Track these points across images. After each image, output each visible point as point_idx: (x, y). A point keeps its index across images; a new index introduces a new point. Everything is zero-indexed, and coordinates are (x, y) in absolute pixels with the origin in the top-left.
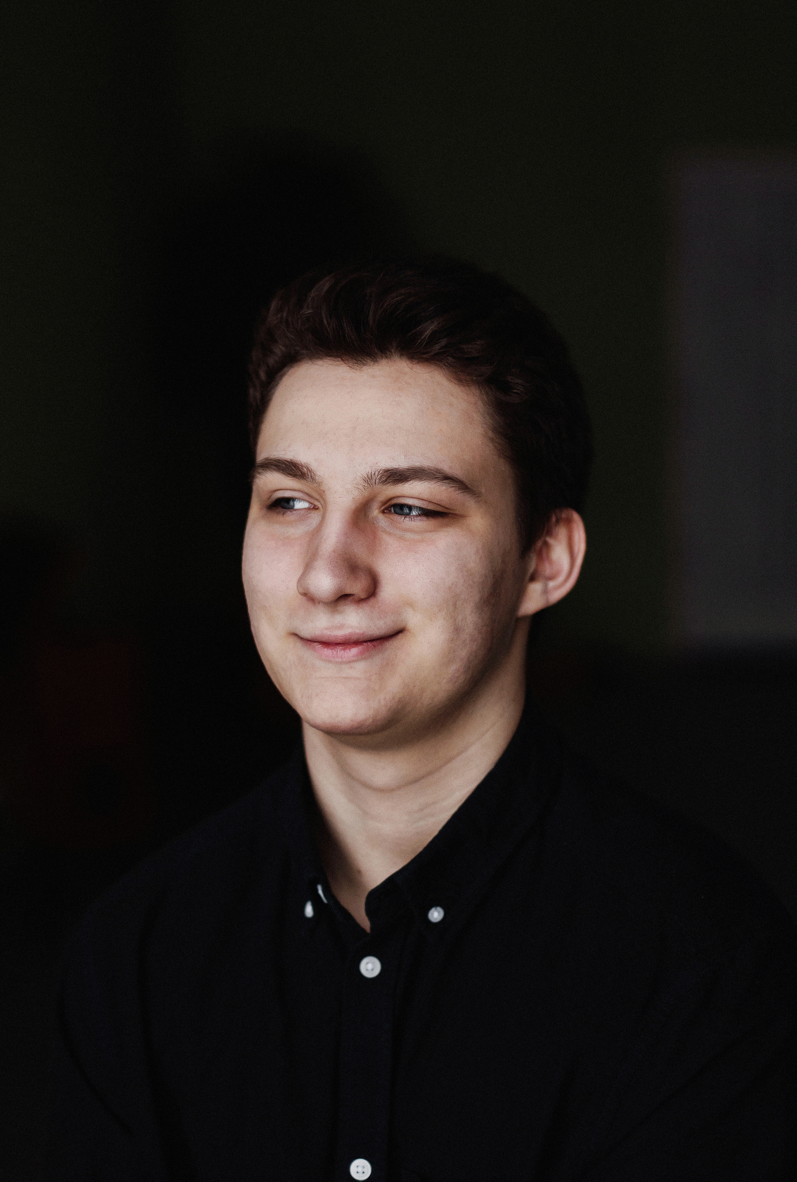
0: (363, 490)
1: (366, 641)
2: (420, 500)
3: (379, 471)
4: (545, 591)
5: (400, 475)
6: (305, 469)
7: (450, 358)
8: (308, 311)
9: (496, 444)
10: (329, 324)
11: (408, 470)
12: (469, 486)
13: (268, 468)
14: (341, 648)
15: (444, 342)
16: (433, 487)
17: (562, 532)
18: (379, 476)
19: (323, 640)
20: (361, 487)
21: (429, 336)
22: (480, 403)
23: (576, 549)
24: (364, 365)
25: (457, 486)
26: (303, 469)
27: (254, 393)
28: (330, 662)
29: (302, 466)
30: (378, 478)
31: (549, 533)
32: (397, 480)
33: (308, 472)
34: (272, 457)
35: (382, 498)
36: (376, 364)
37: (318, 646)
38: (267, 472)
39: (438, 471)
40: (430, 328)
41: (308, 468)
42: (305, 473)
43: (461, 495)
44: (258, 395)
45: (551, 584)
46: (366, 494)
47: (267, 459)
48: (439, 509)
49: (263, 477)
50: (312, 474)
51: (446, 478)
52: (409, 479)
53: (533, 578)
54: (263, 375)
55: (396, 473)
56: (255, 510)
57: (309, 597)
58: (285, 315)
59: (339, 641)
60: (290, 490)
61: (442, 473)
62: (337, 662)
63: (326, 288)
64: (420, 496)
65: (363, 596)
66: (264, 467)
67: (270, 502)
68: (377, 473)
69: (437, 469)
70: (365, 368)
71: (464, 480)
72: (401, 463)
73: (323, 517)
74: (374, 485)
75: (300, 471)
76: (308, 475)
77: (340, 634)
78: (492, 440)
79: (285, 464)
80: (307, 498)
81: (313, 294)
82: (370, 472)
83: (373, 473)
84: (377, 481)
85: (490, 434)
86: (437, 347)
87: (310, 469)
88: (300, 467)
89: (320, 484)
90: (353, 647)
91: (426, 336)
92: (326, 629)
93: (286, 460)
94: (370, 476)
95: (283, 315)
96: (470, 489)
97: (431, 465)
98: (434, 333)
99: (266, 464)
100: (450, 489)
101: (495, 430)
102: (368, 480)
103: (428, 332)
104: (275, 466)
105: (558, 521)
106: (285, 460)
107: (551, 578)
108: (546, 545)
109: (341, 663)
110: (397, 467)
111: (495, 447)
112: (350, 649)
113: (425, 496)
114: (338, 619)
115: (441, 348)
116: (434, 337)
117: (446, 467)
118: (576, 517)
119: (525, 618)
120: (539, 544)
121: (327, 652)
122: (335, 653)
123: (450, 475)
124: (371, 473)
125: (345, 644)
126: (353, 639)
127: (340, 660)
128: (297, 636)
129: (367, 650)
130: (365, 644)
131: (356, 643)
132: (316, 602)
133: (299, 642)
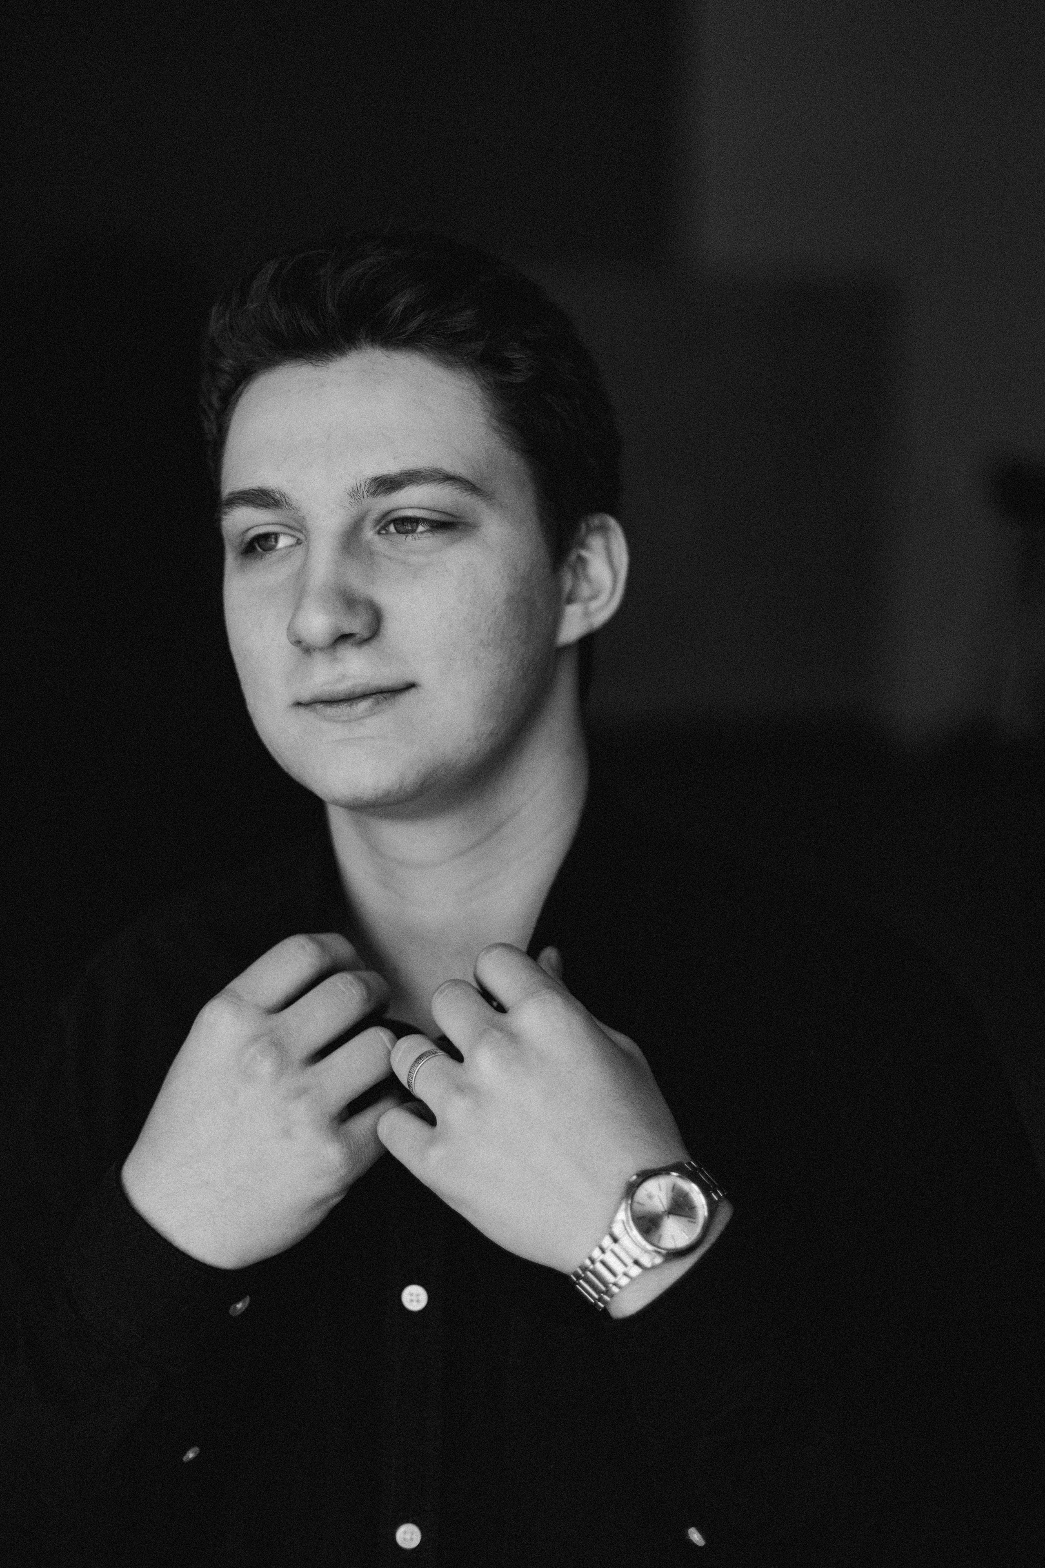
0: (350, 507)
1: (375, 694)
2: (421, 510)
3: (366, 482)
4: (587, 614)
5: (391, 482)
6: (277, 495)
7: (432, 337)
8: (251, 307)
9: (504, 435)
10: (279, 316)
11: (401, 474)
12: (478, 486)
14: (346, 704)
15: (421, 318)
17: (596, 542)
18: (366, 488)
19: (324, 698)
20: (347, 504)
21: (402, 311)
22: (476, 387)
23: (617, 562)
24: (330, 361)
25: (463, 486)
26: (275, 495)
27: (209, 426)
28: (336, 722)
30: (365, 490)
31: (583, 545)
32: (389, 488)
33: (282, 497)
34: (237, 490)
35: (374, 515)
36: (344, 358)
37: (319, 707)
38: (234, 510)
39: (437, 471)
40: (400, 303)
41: (279, 492)
42: (278, 501)
43: (468, 497)
44: (214, 427)
45: (593, 605)
46: (354, 511)
47: (231, 494)
48: (444, 518)
50: (286, 498)
51: (448, 478)
52: (404, 486)
53: (570, 600)
54: (216, 404)
55: (385, 480)
56: (231, 560)
57: (304, 648)
58: (227, 319)
59: (342, 697)
60: (264, 524)
61: (443, 473)
62: (344, 721)
64: (420, 505)
65: (366, 634)
67: (243, 546)
68: (363, 485)
69: (436, 469)
70: (332, 364)
71: (470, 478)
72: (391, 467)
73: (308, 550)
74: (362, 499)
75: (273, 498)
76: (282, 502)
77: (343, 687)
78: (496, 430)
79: (253, 494)
80: (286, 530)
81: (256, 284)
82: (355, 485)
83: (359, 485)
84: (365, 494)
85: (495, 423)
86: (413, 324)
87: (283, 494)
88: (272, 493)
89: (296, 509)
90: (360, 702)
91: (399, 313)
92: (325, 684)
93: (254, 488)
94: (355, 488)
95: (225, 320)
96: (479, 489)
97: (428, 464)
98: (406, 309)
100: (455, 492)
101: (499, 419)
102: (354, 494)
103: (400, 308)
104: (243, 499)
105: (590, 531)
106: (253, 490)
107: (594, 597)
108: (582, 560)
109: (349, 721)
110: (386, 473)
111: (504, 439)
112: (357, 704)
113: (427, 503)
114: (339, 669)
115: (419, 325)
116: (409, 312)
117: (448, 465)
118: (612, 522)
119: (567, 647)
120: (573, 557)
121: (330, 711)
122: (340, 711)
123: (452, 474)
124: (357, 485)
125: (350, 699)
126: (359, 690)
127: (346, 718)
128: (298, 704)
129: (377, 703)
130: (374, 696)
131: (364, 696)
132: (311, 650)
133: (301, 710)
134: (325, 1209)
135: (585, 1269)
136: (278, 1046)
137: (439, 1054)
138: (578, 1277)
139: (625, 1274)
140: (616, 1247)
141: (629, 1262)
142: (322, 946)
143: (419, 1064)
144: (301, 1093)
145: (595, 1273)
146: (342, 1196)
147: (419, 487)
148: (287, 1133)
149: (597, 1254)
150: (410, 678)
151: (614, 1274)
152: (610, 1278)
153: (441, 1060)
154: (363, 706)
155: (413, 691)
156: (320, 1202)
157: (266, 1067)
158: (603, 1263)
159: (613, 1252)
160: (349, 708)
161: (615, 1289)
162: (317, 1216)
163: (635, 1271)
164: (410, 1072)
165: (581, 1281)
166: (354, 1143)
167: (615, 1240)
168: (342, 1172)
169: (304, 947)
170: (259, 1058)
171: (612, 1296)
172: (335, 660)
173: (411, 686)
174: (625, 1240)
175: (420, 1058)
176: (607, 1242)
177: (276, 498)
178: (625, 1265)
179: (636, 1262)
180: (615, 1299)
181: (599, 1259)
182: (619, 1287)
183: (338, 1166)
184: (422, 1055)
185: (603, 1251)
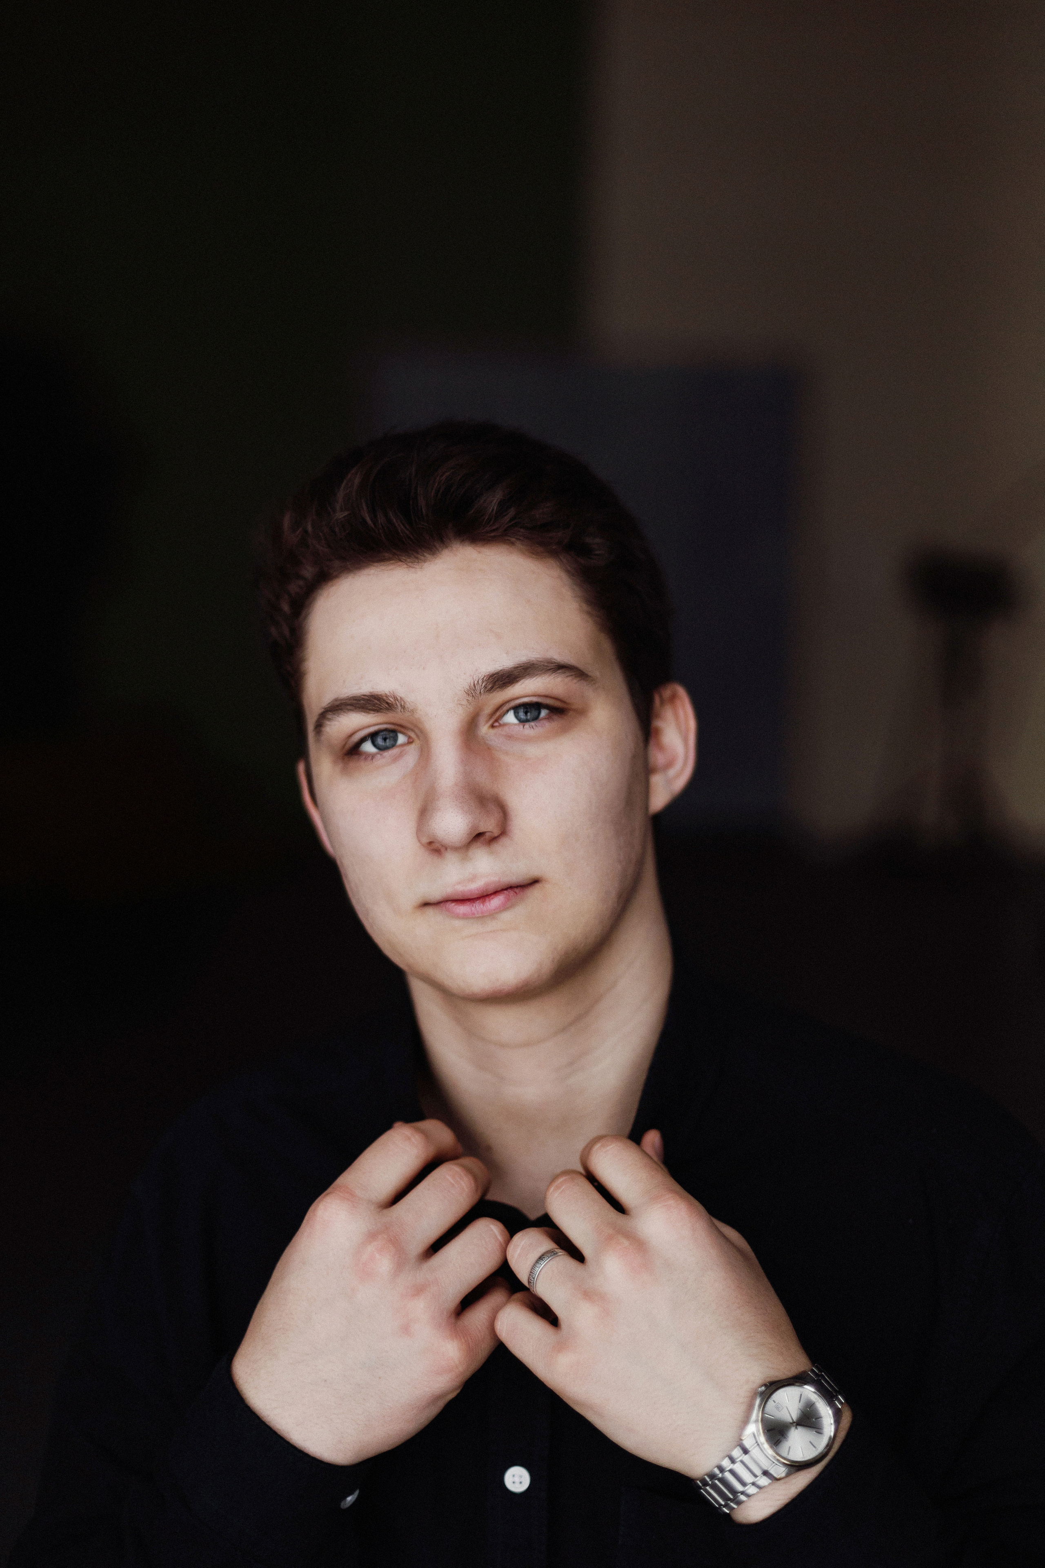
0: (467, 705)
1: (506, 889)
3: (482, 679)
4: (668, 782)
5: (508, 677)
6: (391, 699)
7: (522, 530)
8: (342, 514)
11: (516, 668)
12: (584, 671)
13: (341, 709)
14: (479, 902)
15: (512, 512)
16: (548, 681)
17: (669, 712)
18: (484, 684)
19: (457, 897)
20: (465, 702)
21: (496, 509)
22: (563, 575)
24: (425, 561)
25: (573, 673)
26: (388, 700)
28: (470, 919)
29: (387, 696)
30: (482, 687)
31: (658, 716)
32: (507, 682)
33: (397, 702)
34: (345, 696)
35: (488, 710)
36: (439, 557)
37: (451, 906)
38: (339, 716)
39: (550, 661)
40: (494, 499)
41: (394, 698)
42: (392, 705)
43: (578, 683)
45: (672, 773)
46: (471, 709)
49: (333, 723)
50: (402, 703)
51: (560, 668)
52: (519, 679)
55: (502, 676)
57: (435, 848)
58: (309, 527)
59: (475, 895)
61: (555, 663)
62: (478, 918)
63: (357, 481)
65: (495, 833)
66: (335, 711)
68: (480, 682)
69: (548, 660)
70: (426, 565)
71: (578, 665)
72: (505, 662)
74: (479, 696)
75: (386, 703)
76: (397, 706)
77: (475, 887)
78: (589, 613)
79: (364, 700)
82: (472, 683)
83: (476, 682)
84: (481, 691)
85: (585, 607)
86: (507, 518)
87: (398, 698)
88: (384, 698)
89: (412, 711)
90: (492, 899)
91: (493, 510)
92: (459, 883)
94: (473, 687)
96: (585, 674)
97: (538, 656)
98: (501, 504)
99: (337, 706)
101: (588, 602)
102: (472, 692)
103: (493, 505)
104: (351, 705)
105: (662, 702)
106: (364, 695)
107: (670, 766)
108: (659, 731)
109: (483, 918)
110: (500, 668)
112: (490, 901)
113: (540, 691)
114: (470, 867)
115: (511, 520)
117: (557, 655)
118: (681, 692)
121: (462, 909)
122: (473, 909)
123: (564, 663)
124: (474, 683)
125: (483, 896)
126: (491, 889)
127: (480, 915)
128: (426, 904)
129: (508, 899)
130: (505, 891)
131: (496, 893)
132: (443, 850)
133: (430, 911)
134: (441, 1404)
135: (712, 1476)
136: (396, 1244)
137: (560, 1254)
138: (705, 1484)
139: (753, 1484)
140: (746, 1458)
141: (758, 1472)
142: (425, 1134)
143: (541, 1265)
144: (418, 1290)
145: (723, 1481)
146: (458, 1391)
147: (534, 678)
148: (406, 1330)
149: (726, 1463)
150: (535, 873)
151: (744, 1484)
152: (739, 1487)
153: (563, 1261)
154: (496, 902)
155: (537, 886)
156: (437, 1398)
157: (384, 1264)
158: (732, 1472)
159: (742, 1462)
160: (482, 906)
161: (742, 1498)
162: (435, 1411)
163: (764, 1481)
164: (531, 1272)
165: (708, 1488)
166: (471, 1339)
167: (746, 1451)
168: (461, 1369)
169: (409, 1139)
170: (378, 1256)
171: (739, 1503)
172: (465, 859)
173: (535, 882)
174: (755, 1452)
175: (541, 1258)
176: (737, 1453)
177: (390, 702)
178: (756, 1476)
179: (766, 1473)
180: (742, 1506)
181: (728, 1469)
182: (748, 1496)
183: (457, 1362)
184: (543, 1255)
185: (733, 1461)
